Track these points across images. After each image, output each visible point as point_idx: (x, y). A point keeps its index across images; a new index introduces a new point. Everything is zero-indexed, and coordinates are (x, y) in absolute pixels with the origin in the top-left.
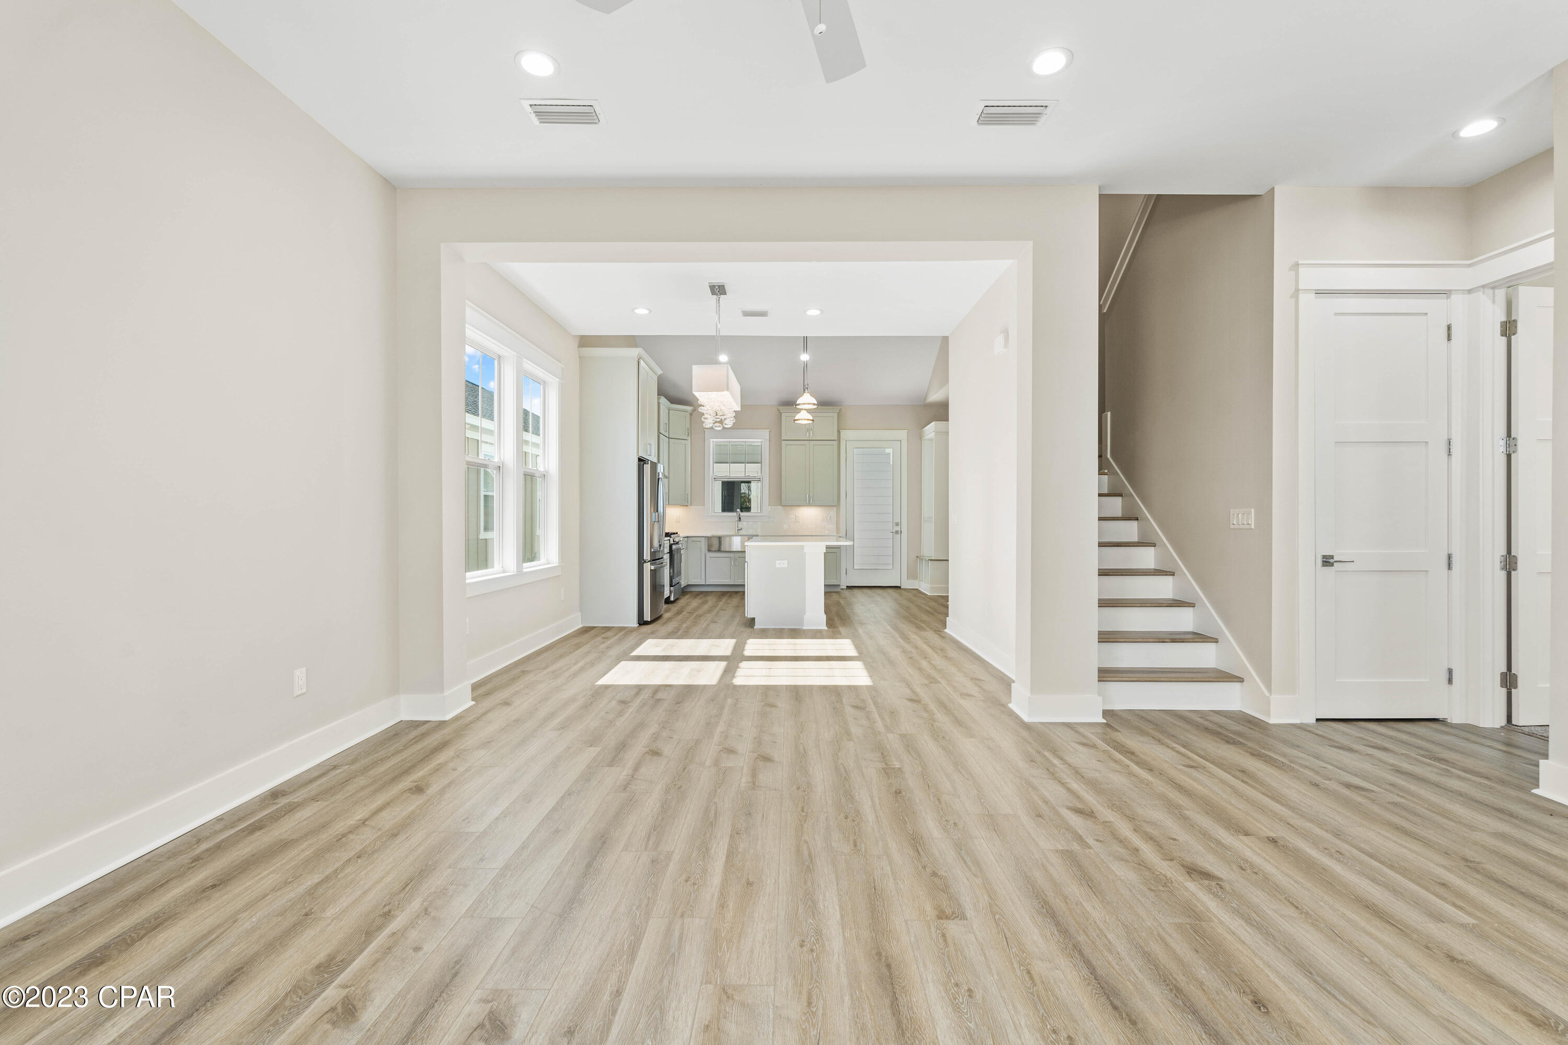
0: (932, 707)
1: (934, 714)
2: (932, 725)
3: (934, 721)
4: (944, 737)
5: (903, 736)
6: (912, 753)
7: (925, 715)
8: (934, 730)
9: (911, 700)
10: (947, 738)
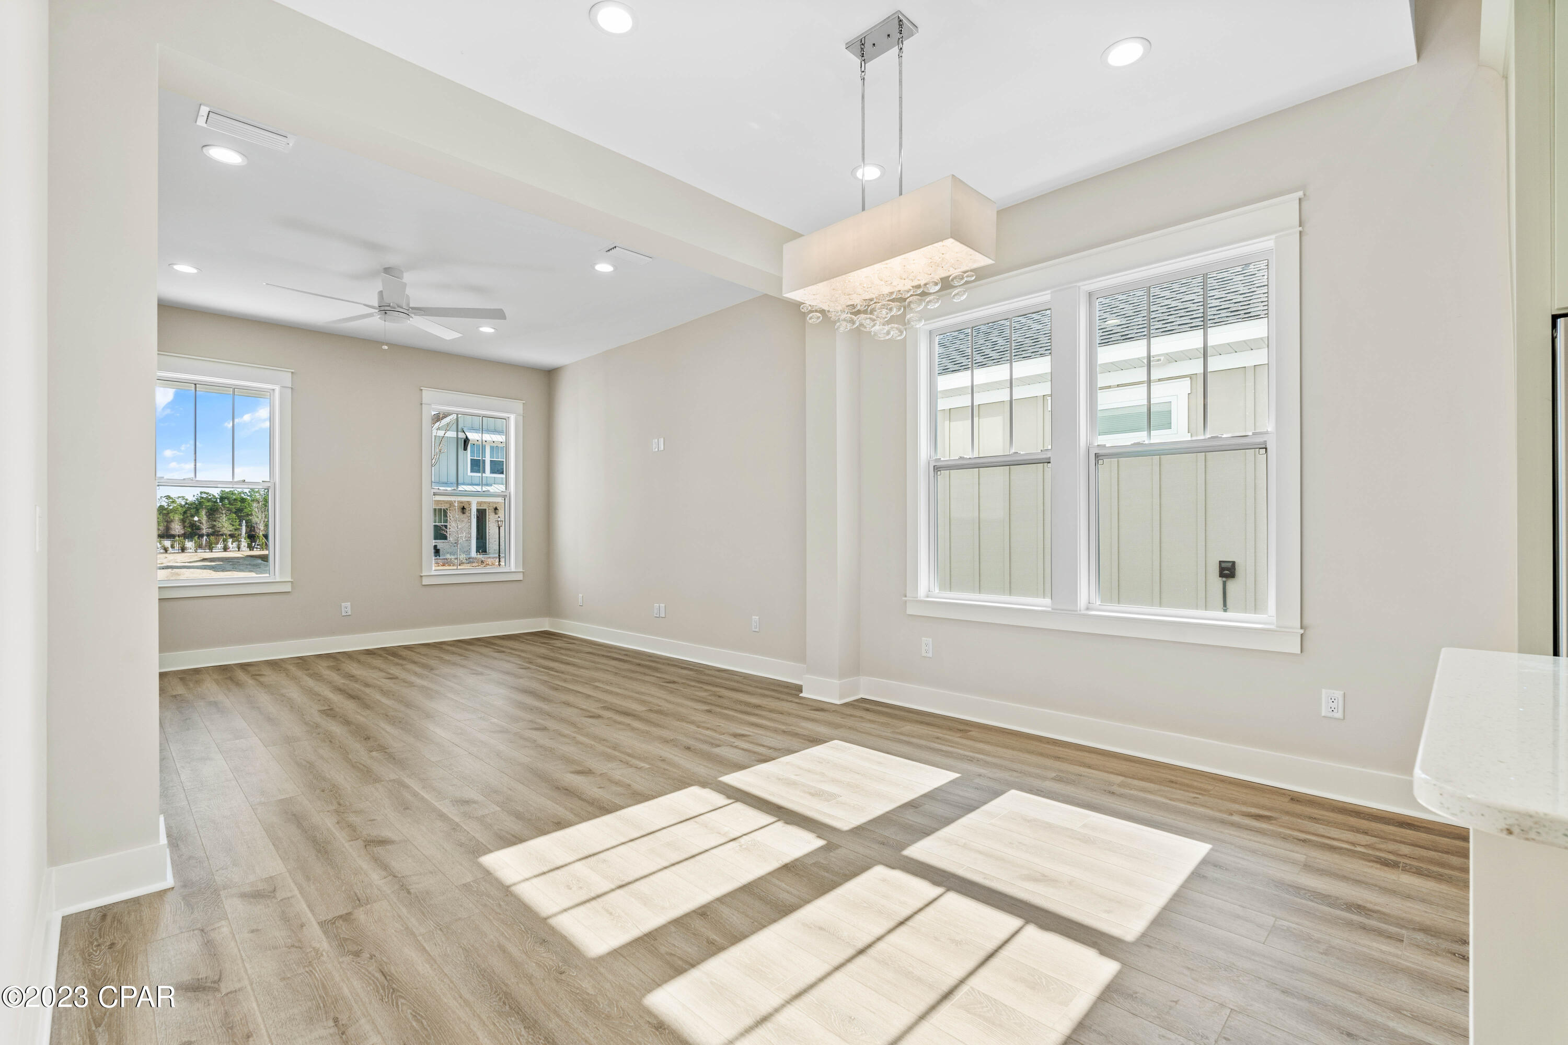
0: (341, 837)
1: (338, 823)
2: (340, 804)
3: (337, 811)
4: (323, 791)
5: (377, 780)
6: (362, 766)
7: (353, 818)
8: (337, 798)
9: (383, 842)
10: (318, 791)
